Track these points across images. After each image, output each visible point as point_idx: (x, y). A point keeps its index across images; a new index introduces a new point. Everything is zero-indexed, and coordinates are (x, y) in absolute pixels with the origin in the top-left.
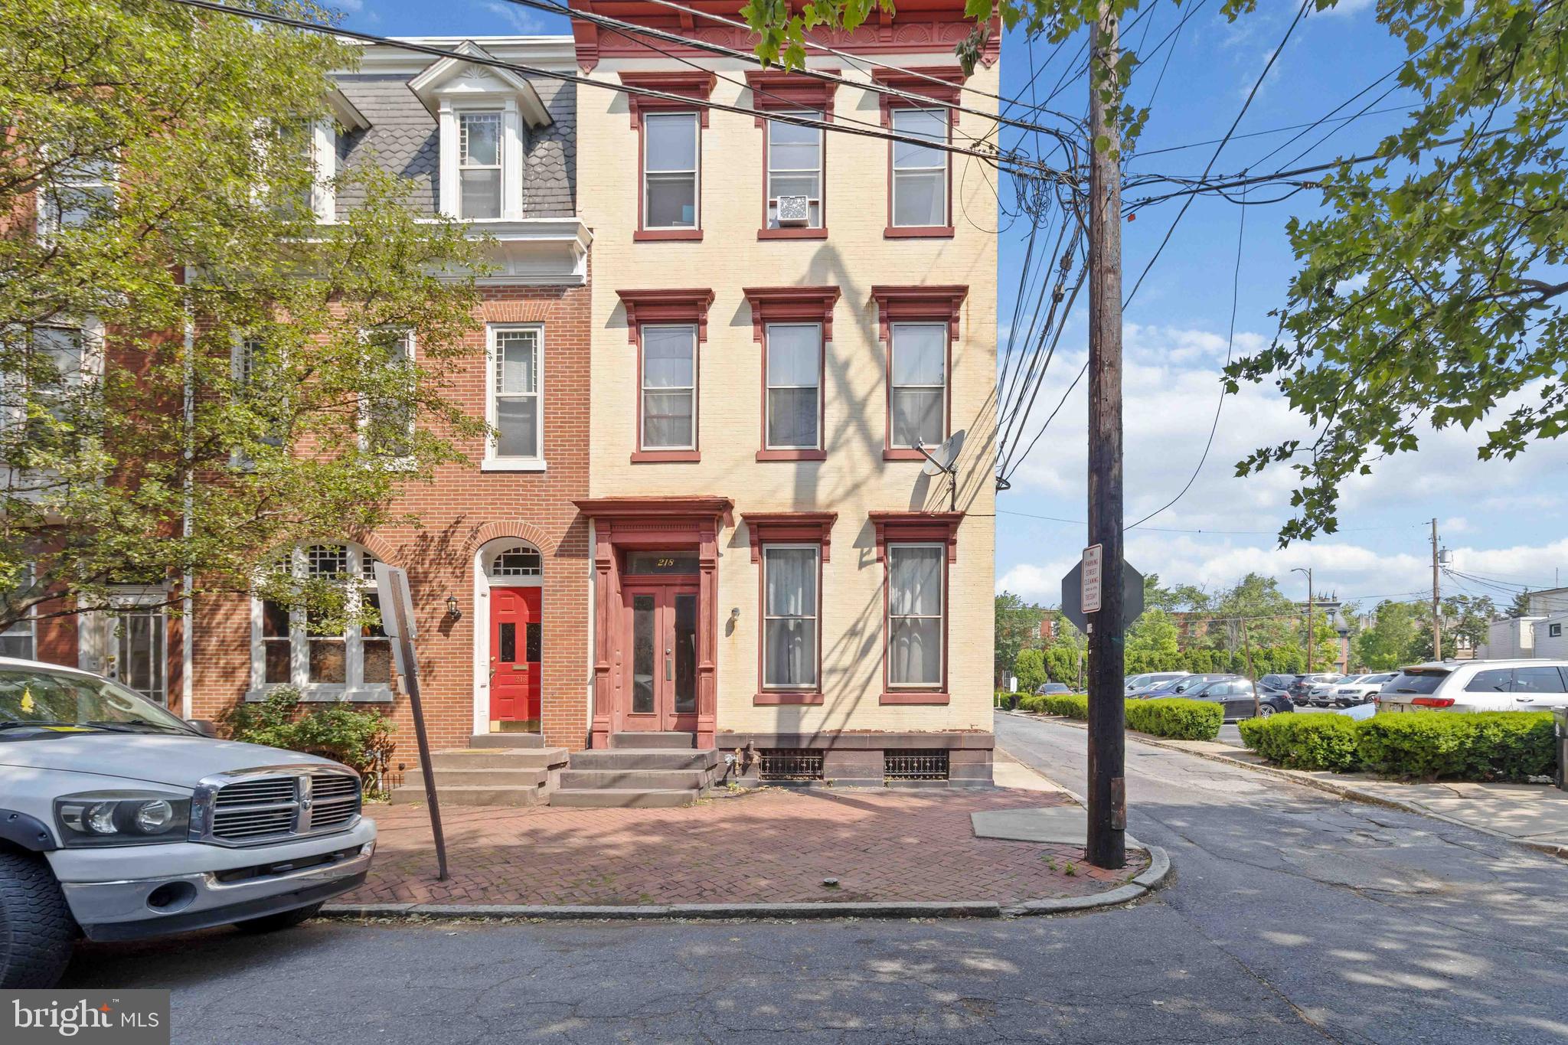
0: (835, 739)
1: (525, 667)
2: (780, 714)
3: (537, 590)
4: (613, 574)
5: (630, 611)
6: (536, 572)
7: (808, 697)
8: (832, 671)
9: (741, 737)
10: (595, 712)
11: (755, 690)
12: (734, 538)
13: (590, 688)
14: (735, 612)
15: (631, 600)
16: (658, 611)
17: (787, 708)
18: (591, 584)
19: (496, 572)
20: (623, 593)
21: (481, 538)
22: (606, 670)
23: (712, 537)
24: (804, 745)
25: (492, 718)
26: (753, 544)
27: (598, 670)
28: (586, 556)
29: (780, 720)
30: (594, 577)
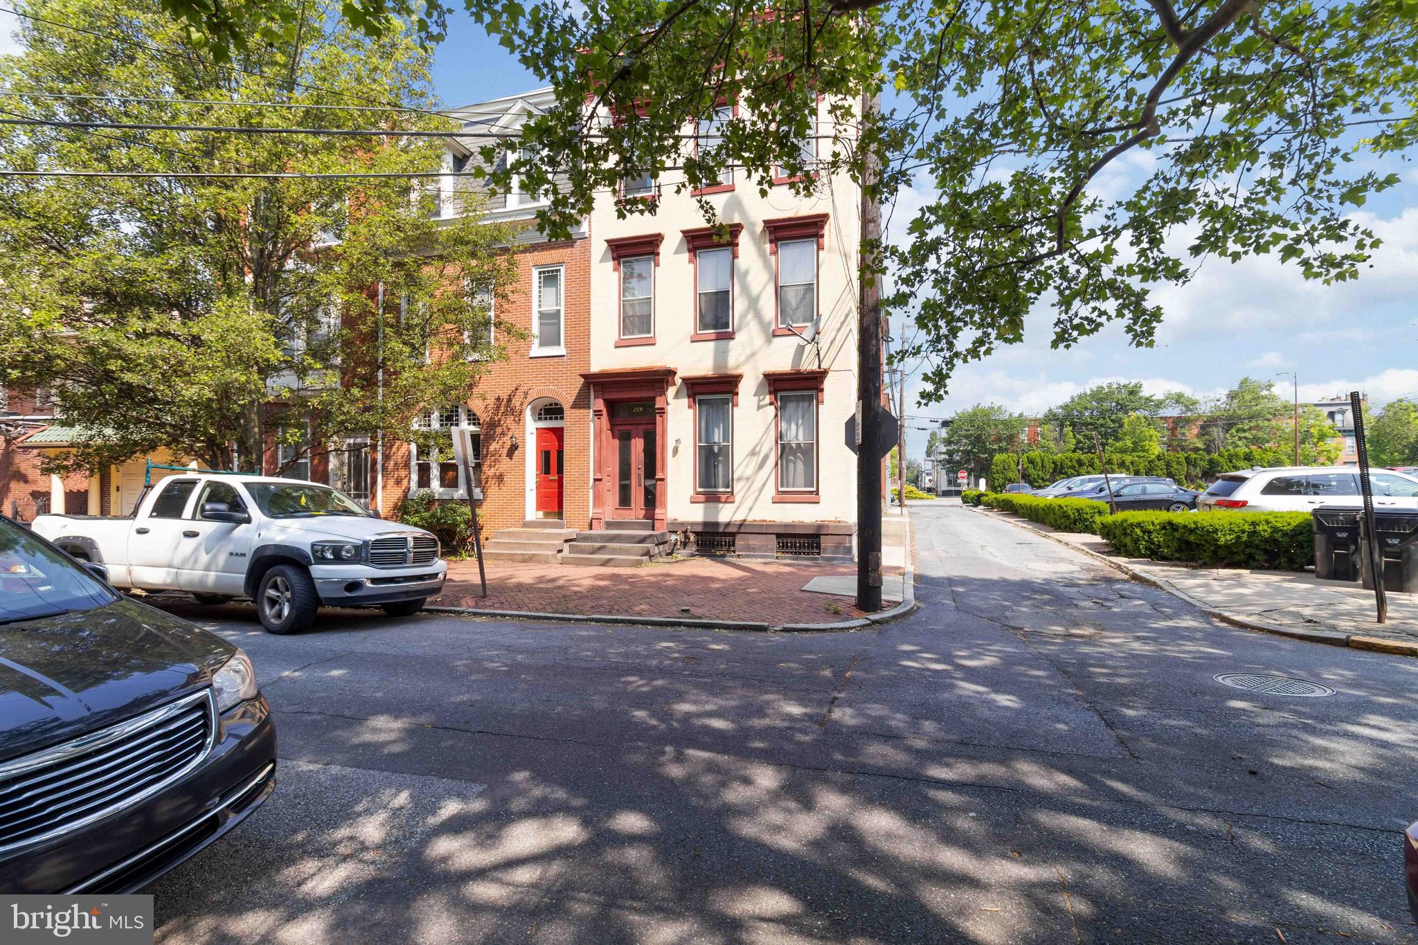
0: (741, 525)
1: (556, 478)
2: (706, 509)
3: (562, 429)
4: (605, 418)
5: (617, 442)
6: (562, 418)
7: (723, 497)
8: (739, 479)
9: (682, 524)
10: (594, 506)
11: (691, 493)
12: (677, 392)
13: (591, 491)
14: (677, 441)
15: (617, 434)
16: (633, 441)
17: (711, 505)
18: (592, 425)
19: (540, 419)
20: (612, 430)
21: (529, 399)
22: (600, 480)
23: (663, 393)
24: (721, 530)
25: (538, 509)
26: (689, 396)
27: (595, 480)
28: (589, 408)
29: (706, 511)
30: (593, 421)
